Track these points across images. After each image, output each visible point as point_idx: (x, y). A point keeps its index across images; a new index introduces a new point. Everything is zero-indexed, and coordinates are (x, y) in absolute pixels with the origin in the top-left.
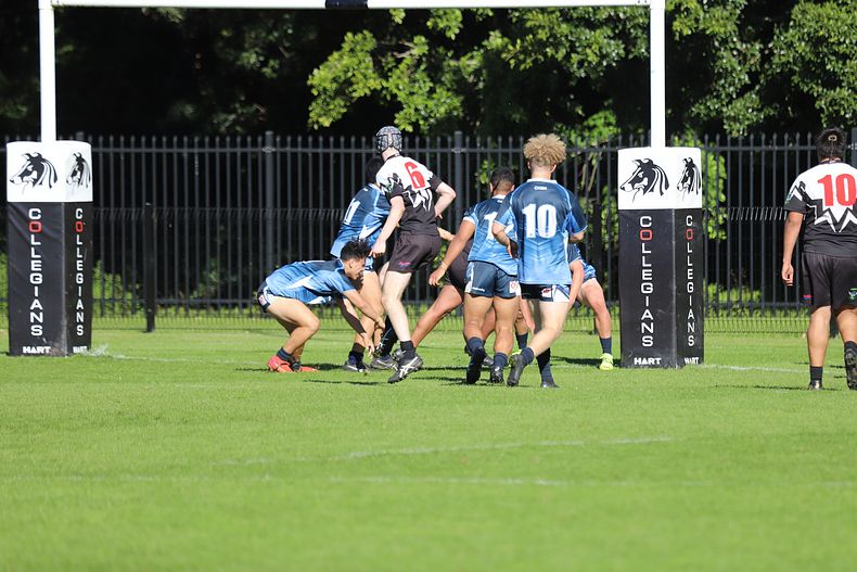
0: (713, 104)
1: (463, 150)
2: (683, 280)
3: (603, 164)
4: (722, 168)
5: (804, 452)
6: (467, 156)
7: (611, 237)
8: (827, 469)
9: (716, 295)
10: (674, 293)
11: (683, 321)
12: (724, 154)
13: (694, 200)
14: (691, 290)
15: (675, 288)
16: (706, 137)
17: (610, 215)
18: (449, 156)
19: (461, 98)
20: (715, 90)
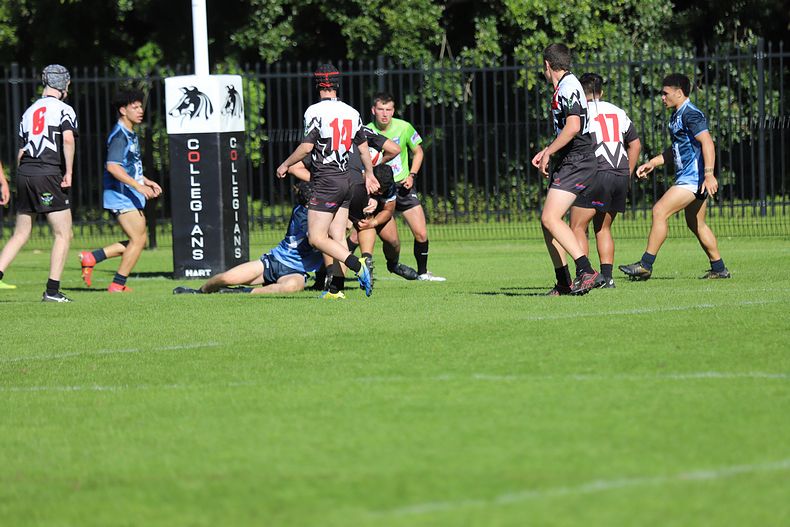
0: (251, 34)
1: (20, 81)
2: (229, 198)
3: (153, 92)
4: (262, 95)
5: (339, 351)
6: (24, 86)
7: (163, 160)
8: (360, 365)
9: (261, 210)
10: (221, 210)
11: (230, 235)
12: (263, 81)
13: (237, 124)
14: (236, 205)
15: (221, 205)
16: (247, 66)
17: (161, 139)
18: (7, 87)
19: (15, 29)
20: (253, 20)
